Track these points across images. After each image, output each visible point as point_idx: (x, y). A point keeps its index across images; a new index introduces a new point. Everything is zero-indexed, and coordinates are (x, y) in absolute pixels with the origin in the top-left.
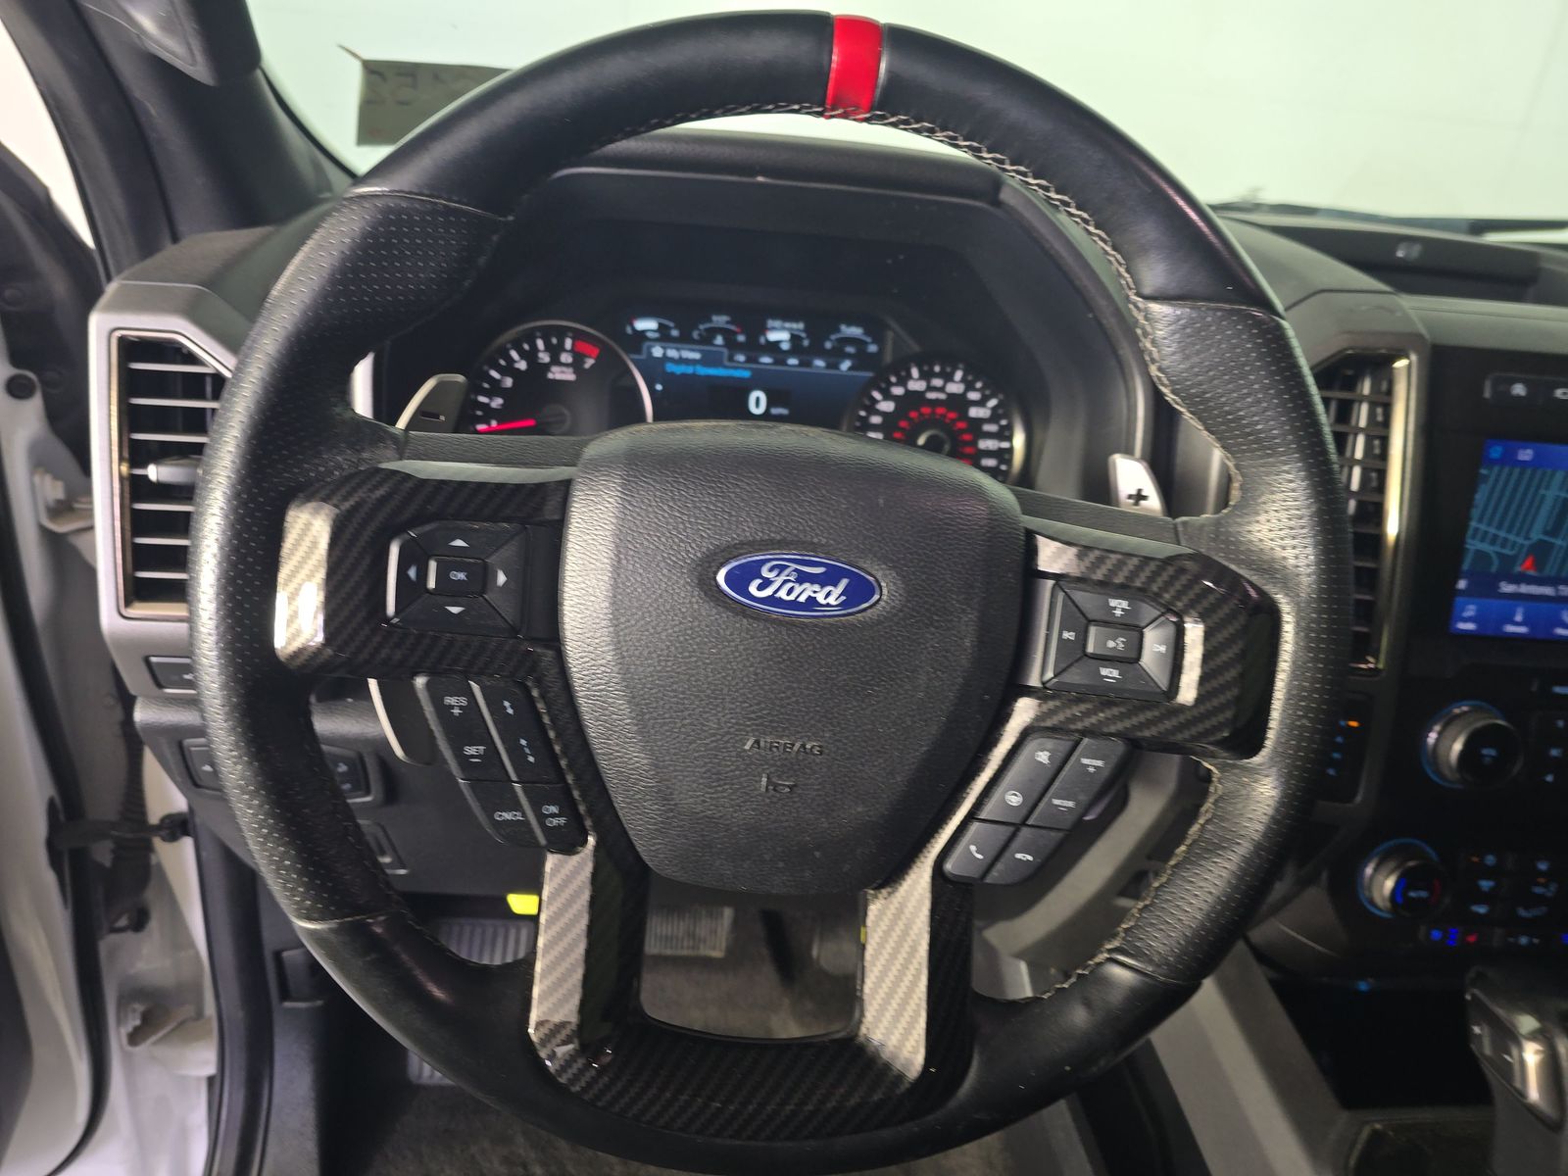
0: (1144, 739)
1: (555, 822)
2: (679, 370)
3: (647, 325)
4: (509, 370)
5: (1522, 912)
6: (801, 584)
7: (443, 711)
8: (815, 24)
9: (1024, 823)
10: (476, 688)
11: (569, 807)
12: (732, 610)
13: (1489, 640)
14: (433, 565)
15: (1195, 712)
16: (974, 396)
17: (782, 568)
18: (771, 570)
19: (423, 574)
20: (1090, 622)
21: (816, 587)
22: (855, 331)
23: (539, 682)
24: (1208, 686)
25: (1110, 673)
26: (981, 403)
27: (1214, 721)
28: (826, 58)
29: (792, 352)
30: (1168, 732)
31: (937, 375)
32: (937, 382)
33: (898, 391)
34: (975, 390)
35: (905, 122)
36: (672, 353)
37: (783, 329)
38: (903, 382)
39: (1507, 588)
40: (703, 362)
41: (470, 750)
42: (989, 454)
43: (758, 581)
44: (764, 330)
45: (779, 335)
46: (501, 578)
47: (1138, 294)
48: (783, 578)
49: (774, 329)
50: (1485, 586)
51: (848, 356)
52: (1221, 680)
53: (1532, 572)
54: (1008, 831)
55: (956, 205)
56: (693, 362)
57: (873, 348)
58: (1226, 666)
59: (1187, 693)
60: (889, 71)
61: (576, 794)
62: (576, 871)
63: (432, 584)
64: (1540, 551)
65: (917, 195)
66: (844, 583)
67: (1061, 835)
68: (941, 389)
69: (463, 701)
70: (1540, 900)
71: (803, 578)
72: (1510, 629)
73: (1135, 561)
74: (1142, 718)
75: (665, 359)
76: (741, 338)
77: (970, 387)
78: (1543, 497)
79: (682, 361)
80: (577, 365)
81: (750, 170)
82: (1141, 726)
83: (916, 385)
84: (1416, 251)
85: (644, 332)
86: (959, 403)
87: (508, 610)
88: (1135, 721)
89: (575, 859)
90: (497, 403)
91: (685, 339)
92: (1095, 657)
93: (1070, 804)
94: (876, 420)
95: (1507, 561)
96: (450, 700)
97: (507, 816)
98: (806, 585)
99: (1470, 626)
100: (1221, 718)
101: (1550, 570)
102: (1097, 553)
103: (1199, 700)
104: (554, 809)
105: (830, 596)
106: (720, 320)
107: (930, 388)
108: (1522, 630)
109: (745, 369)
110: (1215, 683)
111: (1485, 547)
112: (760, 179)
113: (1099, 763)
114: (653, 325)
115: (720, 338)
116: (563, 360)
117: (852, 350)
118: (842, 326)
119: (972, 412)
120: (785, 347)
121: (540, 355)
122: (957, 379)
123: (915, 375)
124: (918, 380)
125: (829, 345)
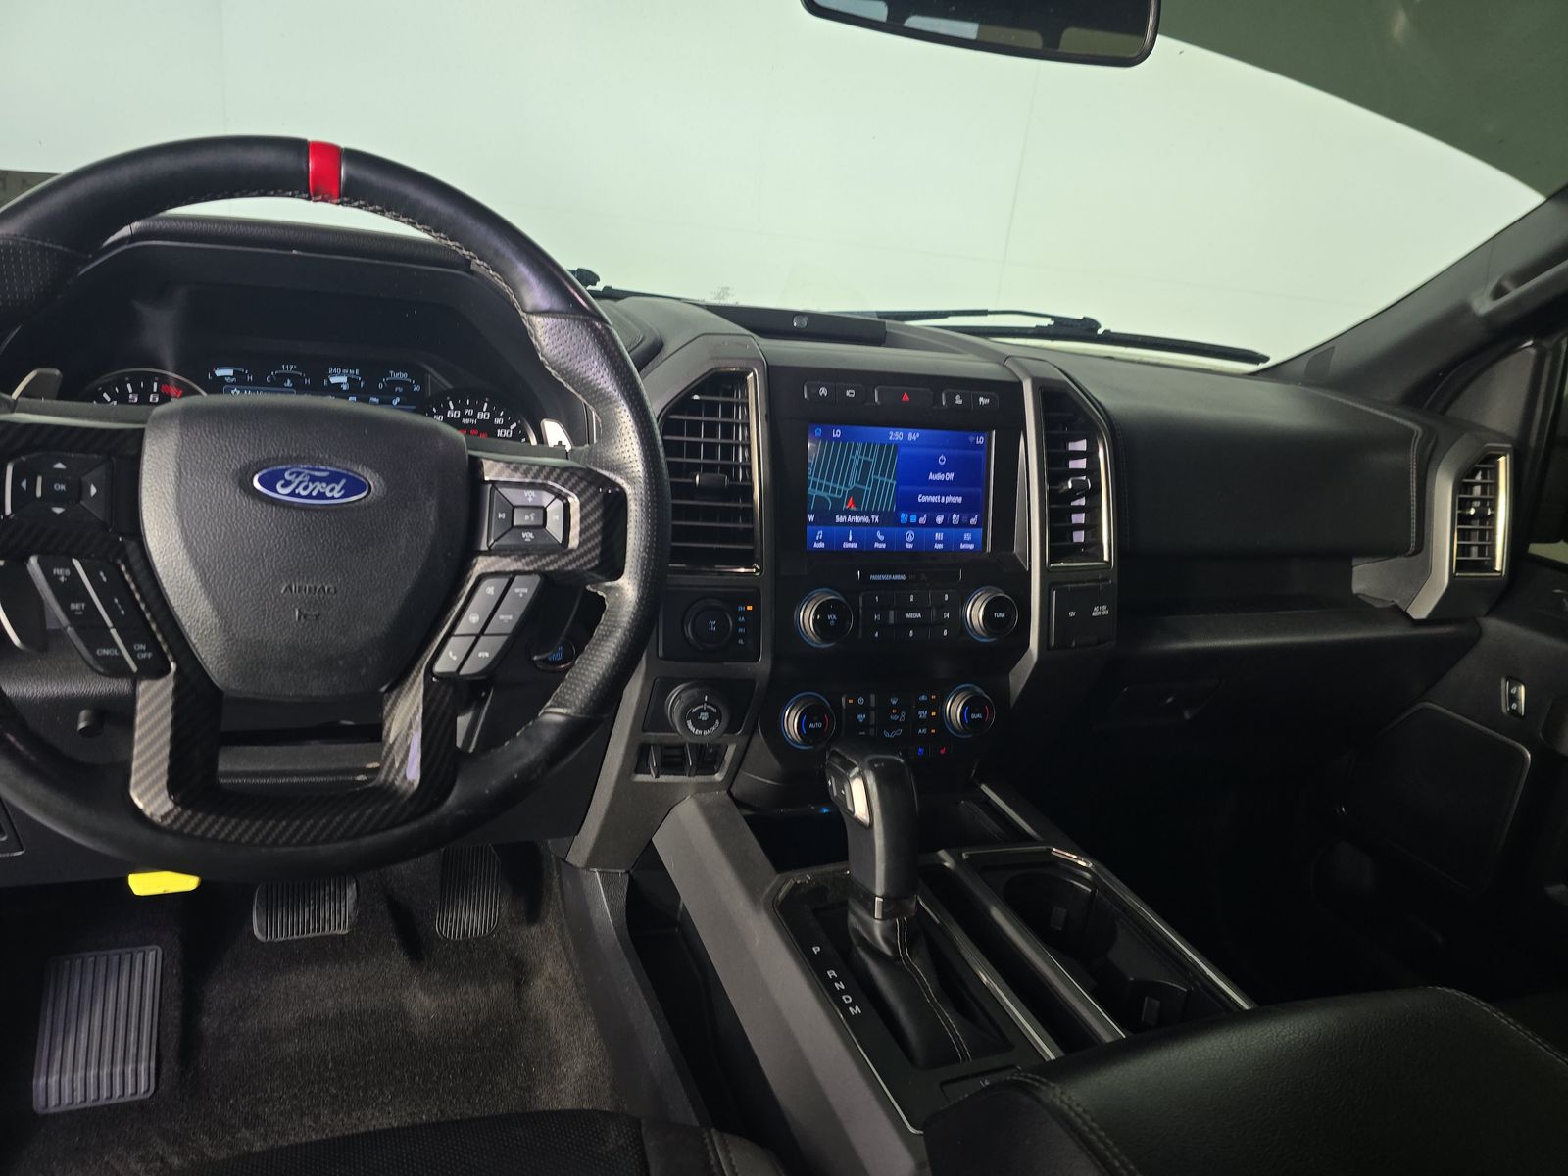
0: (551, 572)
1: (144, 655)
3: (225, 373)
5: (887, 735)
6: (313, 483)
7: (52, 580)
8: (298, 146)
9: (482, 632)
10: (77, 563)
11: (154, 645)
12: (267, 503)
13: (834, 552)
14: (40, 480)
15: (578, 552)
16: (498, 421)
17: (299, 474)
18: (291, 474)
19: (32, 486)
20: (514, 507)
21: (324, 485)
22: (403, 376)
23: (126, 561)
24: (584, 536)
25: (528, 536)
26: (506, 426)
27: (589, 556)
28: (304, 165)
29: (351, 391)
30: (563, 566)
31: (469, 407)
32: (470, 412)
33: (439, 418)
34: (499, 417)
35: (365, 206)
37: (342, 375)
38: (442, 412)
39: (840, 519)
41: (74, 606)
43: (282, 482)
44: (326, 376)
45: (339, 379)
46: (93, 490)
47: (524, 311)
48: (300, 479)
49: (334, 375)
50: (826, 518)
51: (398, 394)
52: (591, 532)
53: (853, 508)
54: (474, 638)
55: (442, 273)
57: (417, 388)
58: (594, 524)
59: (574, 542)
60: (347, 174)
61: (159, 637)
62: (162, 688)
63: (39, 493)
64: (856, 495)
65: (414, 266)
66: (343, 482)
67: (505, 638)
68: (473, 417)
69: (68, 572)
70: (897, 725)
71: (313, 479)
72: (846, 545)
73: (537, 468)
74: (548, 559)
76: (307, 381)
77: (494, 415)
78: (852, 460)
81: (287, 245)
82: (548, 564)
83: (453, 414)
84: (805, 321)
85: (223, 377)
86: (488, 426)
87: (98, 513)
88: (544, 561)
89: (160, 683)
91: (259, 384)
92: (519, 527)
93: (510, 617)
95: (838, 502)
96: (57, 571)
97: (106, 652)
98: (318, 484)
99: (822, 545)
100: (593, 554)
101: (865, 505)
102: (515, 465)
103: (581, 544)
104: (142, 647)
105: (335, 492)
106: (289, 368)
107: (463, 416)
108: (854, 545)
110: (588, 534)
111: (822, 493)
112: (294, 252)
113: (526, 590)
114: (230, 372)
115: (289, 381)
116: (151, 400)
117: (400, 390)
118: (392, 372)
119: (499, 433)
120: (345, 387)
121: (131, 396)
122: (485, 409)
123: (452, 407)
124: (454, 409)
125: (381, 386)
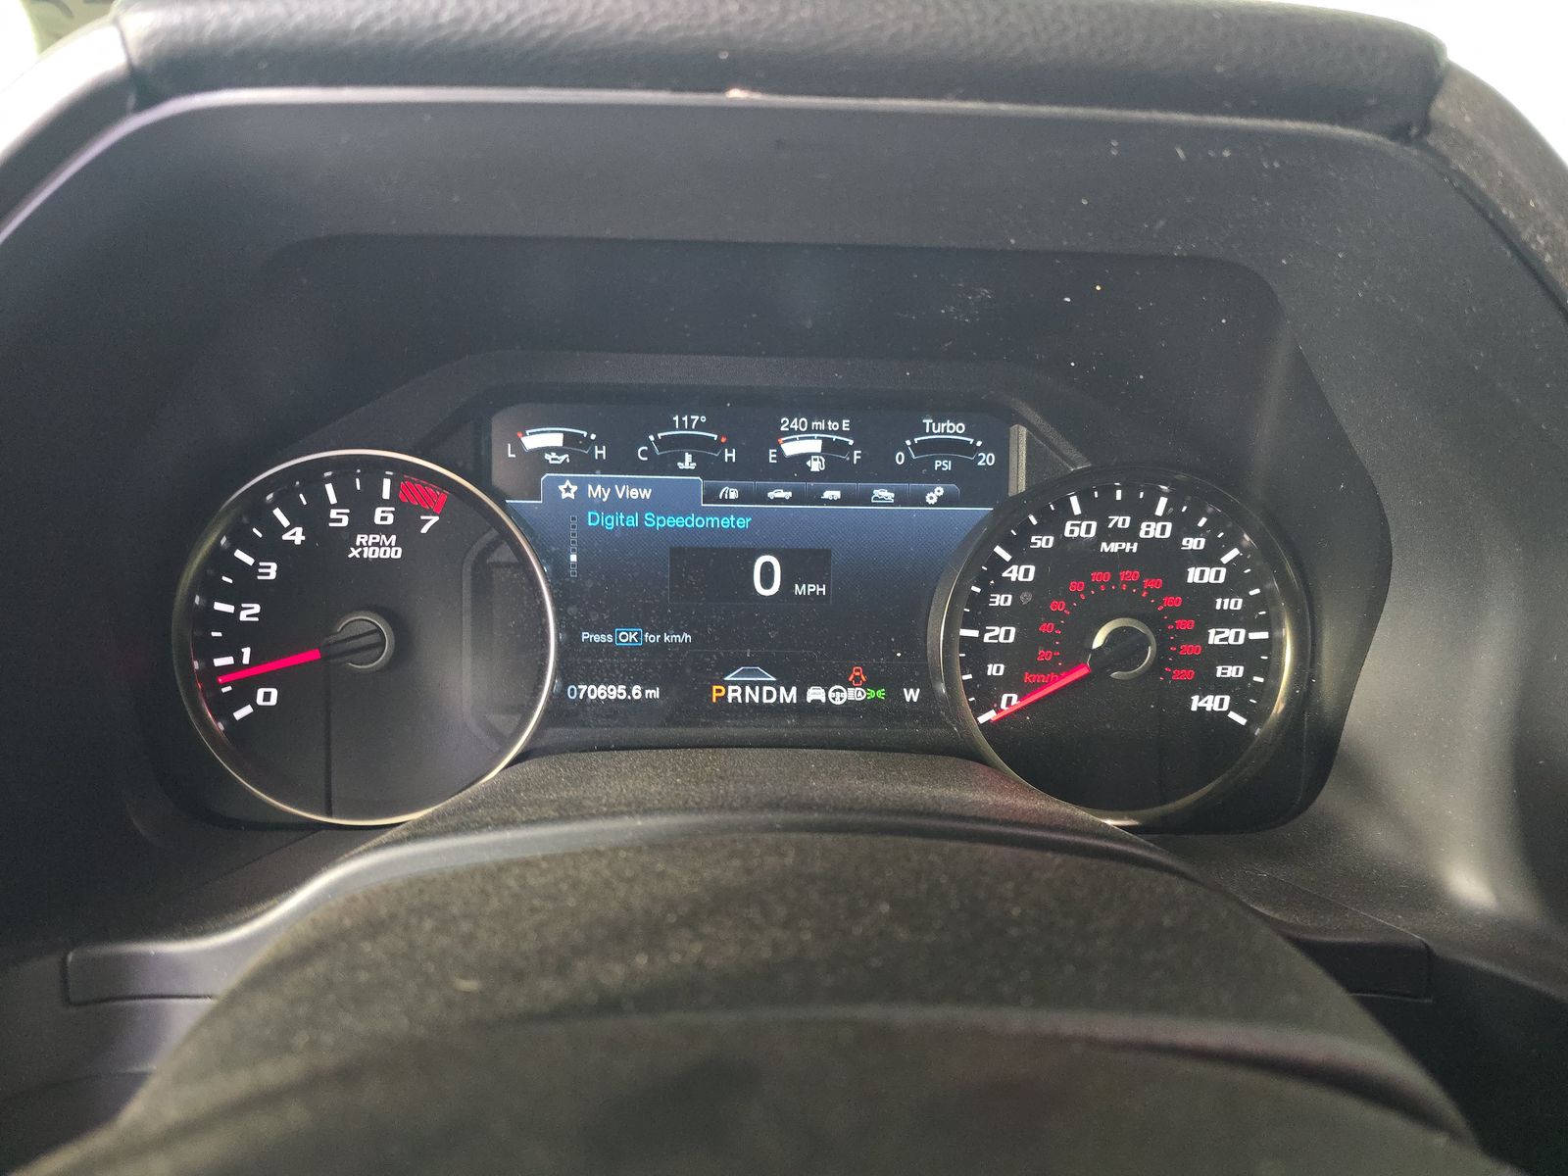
2: (610, 522)
3: (544, 439)
4: (272, 546)
16: (1192, 543)
22: (952, 429)
26: (1209, 558)
29: (830, 475)
31: (1120, 508)
32: (1122, 521)
33: (1043, 542)
34: (1195, 532)
36: (597, 492)
37: (809, 433)
38: (1052, 524)
40: (656, 505)
42: (1228, 655)
44: (774, 438)
45: (803, 446)
49: (791, 434)
51: (940, 477)
56: (639, 506)
57: (987, 459)
68: (1131, 534)
75: (583, 501)
76: (730, 455)
77: (1184, 526)
79: (615, 505)
80: (404, 528)
83: (1078, 530)
85: (538, 453)
86: (1166, 558)
90: (250, 612)
91: (621, 463)
94: (1000, 600)
106: (689, 423)
107: (1106, 534)
109: (738, 513)
112: (736, 94)
114: (555, 439)
115: (688, 457)
116: (377, 521)
117: (947, 466)
118: (928, 422)
119: (1193, 575)
120: (815, 466)
121: (333, 514)
122: (1159, 512)
123: (1077, 510)
124: (1081, 518)
125: (900, 458)
